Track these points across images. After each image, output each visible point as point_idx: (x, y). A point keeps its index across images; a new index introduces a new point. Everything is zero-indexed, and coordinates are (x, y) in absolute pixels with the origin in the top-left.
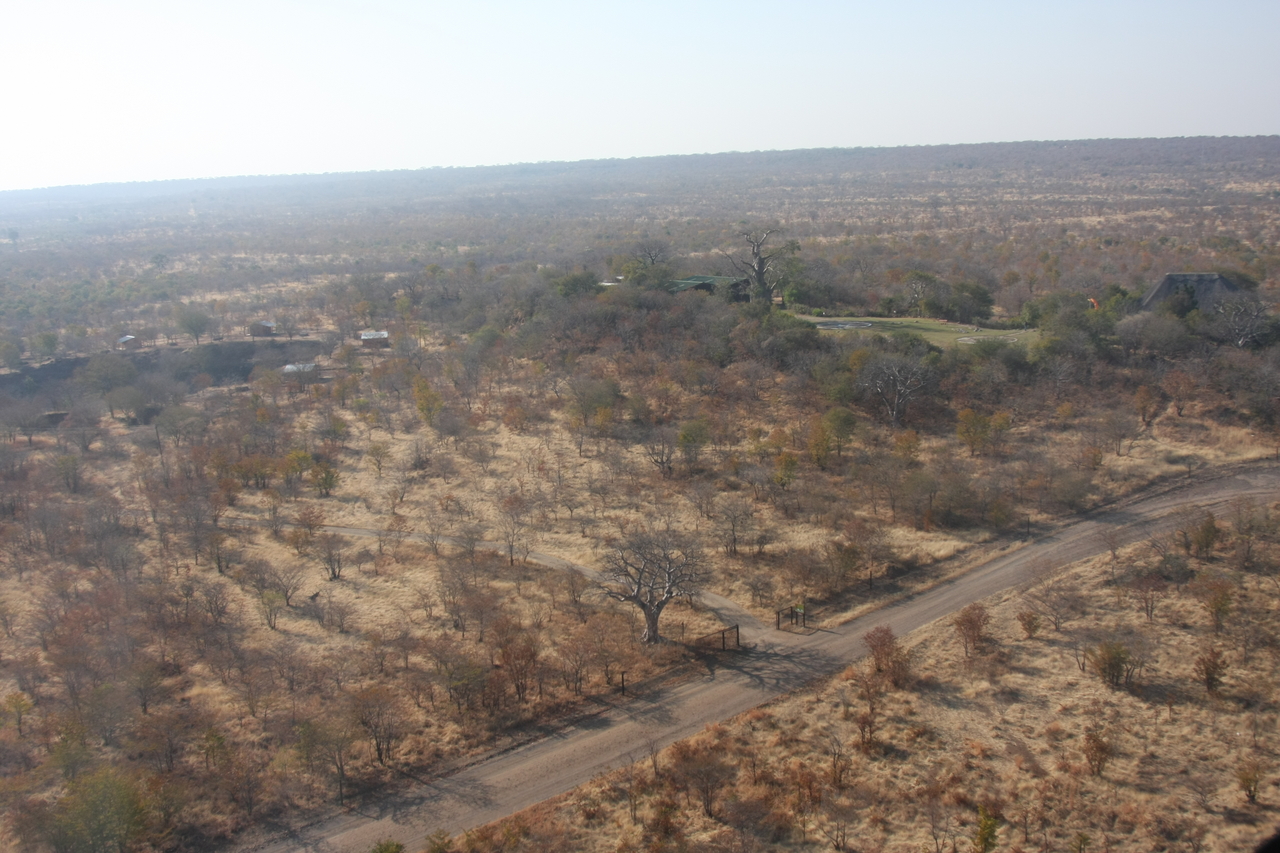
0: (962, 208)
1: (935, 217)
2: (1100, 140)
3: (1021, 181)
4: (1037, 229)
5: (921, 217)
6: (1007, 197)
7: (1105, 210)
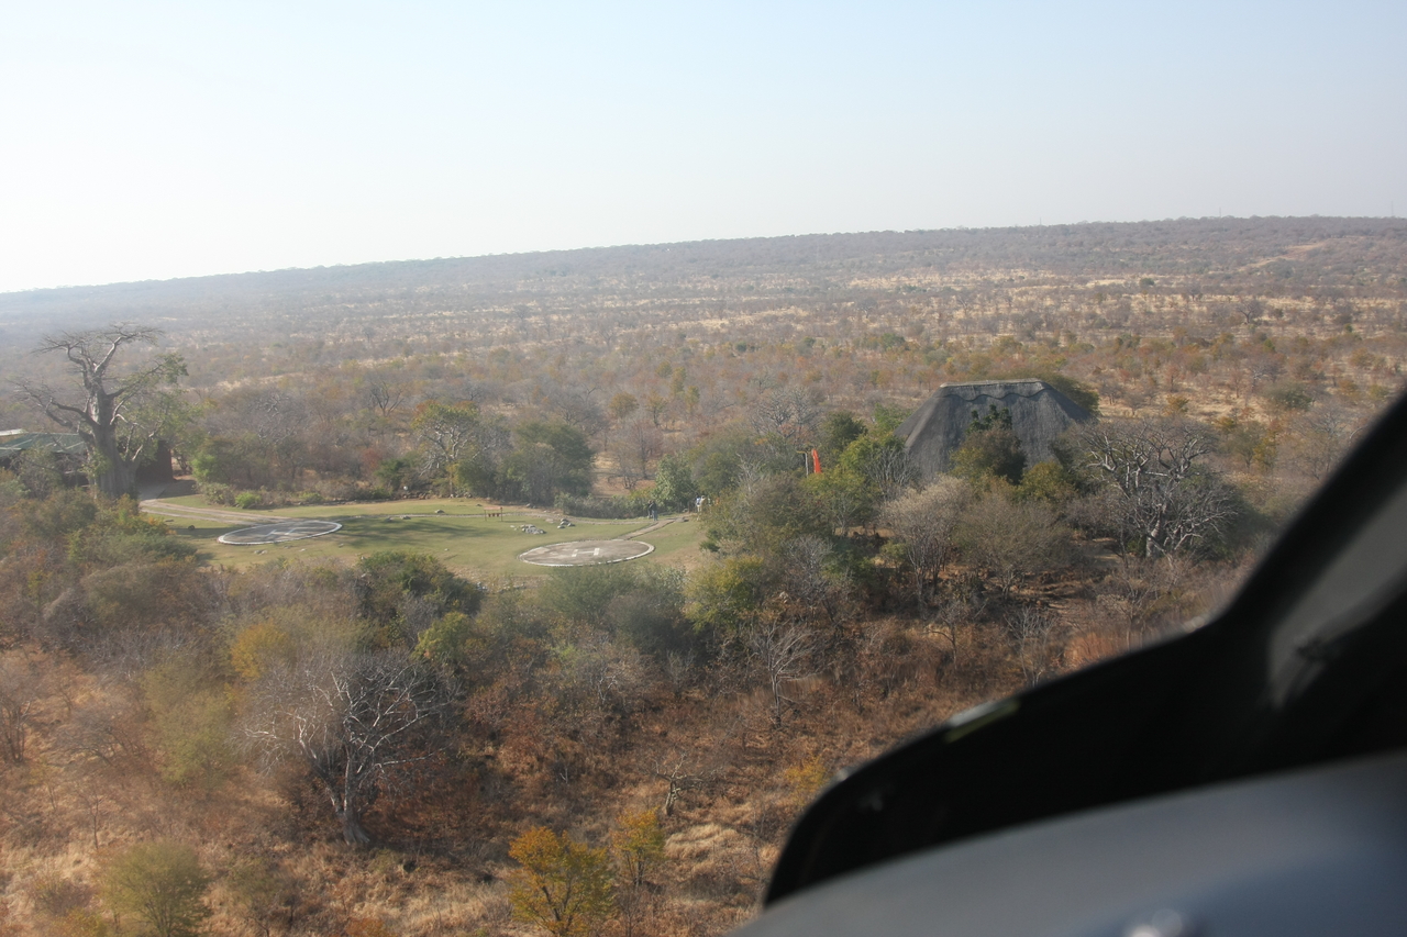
0: (555, 318)
1: (522, 328)
2: (705, 241)
3: (622, 286)
4: (648, 336)
5: (503, 329)
6: (609, 304)
7: (726, 311)
